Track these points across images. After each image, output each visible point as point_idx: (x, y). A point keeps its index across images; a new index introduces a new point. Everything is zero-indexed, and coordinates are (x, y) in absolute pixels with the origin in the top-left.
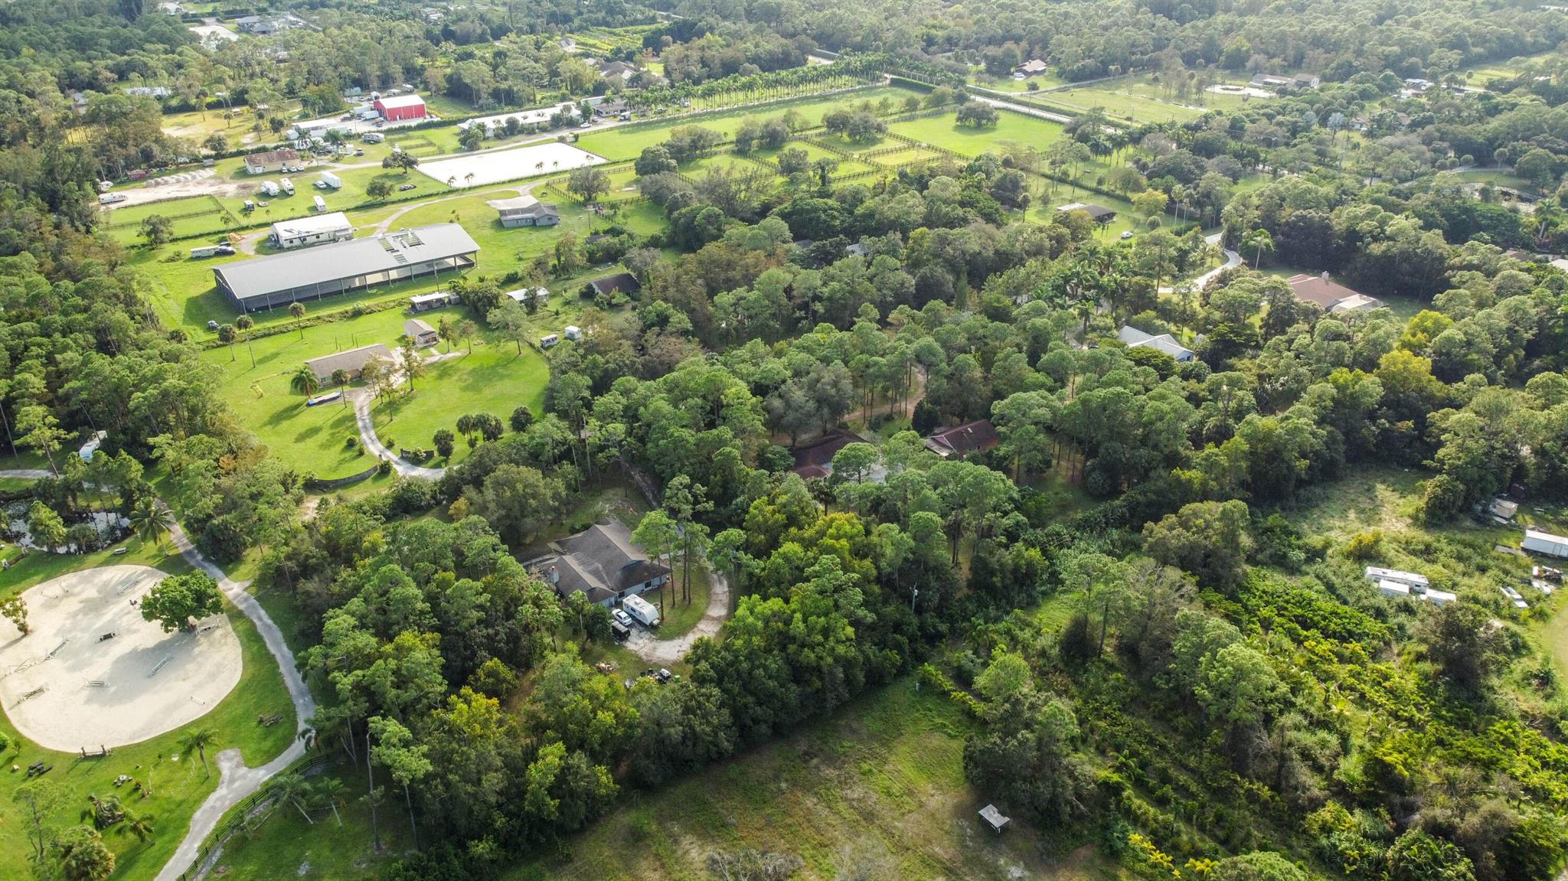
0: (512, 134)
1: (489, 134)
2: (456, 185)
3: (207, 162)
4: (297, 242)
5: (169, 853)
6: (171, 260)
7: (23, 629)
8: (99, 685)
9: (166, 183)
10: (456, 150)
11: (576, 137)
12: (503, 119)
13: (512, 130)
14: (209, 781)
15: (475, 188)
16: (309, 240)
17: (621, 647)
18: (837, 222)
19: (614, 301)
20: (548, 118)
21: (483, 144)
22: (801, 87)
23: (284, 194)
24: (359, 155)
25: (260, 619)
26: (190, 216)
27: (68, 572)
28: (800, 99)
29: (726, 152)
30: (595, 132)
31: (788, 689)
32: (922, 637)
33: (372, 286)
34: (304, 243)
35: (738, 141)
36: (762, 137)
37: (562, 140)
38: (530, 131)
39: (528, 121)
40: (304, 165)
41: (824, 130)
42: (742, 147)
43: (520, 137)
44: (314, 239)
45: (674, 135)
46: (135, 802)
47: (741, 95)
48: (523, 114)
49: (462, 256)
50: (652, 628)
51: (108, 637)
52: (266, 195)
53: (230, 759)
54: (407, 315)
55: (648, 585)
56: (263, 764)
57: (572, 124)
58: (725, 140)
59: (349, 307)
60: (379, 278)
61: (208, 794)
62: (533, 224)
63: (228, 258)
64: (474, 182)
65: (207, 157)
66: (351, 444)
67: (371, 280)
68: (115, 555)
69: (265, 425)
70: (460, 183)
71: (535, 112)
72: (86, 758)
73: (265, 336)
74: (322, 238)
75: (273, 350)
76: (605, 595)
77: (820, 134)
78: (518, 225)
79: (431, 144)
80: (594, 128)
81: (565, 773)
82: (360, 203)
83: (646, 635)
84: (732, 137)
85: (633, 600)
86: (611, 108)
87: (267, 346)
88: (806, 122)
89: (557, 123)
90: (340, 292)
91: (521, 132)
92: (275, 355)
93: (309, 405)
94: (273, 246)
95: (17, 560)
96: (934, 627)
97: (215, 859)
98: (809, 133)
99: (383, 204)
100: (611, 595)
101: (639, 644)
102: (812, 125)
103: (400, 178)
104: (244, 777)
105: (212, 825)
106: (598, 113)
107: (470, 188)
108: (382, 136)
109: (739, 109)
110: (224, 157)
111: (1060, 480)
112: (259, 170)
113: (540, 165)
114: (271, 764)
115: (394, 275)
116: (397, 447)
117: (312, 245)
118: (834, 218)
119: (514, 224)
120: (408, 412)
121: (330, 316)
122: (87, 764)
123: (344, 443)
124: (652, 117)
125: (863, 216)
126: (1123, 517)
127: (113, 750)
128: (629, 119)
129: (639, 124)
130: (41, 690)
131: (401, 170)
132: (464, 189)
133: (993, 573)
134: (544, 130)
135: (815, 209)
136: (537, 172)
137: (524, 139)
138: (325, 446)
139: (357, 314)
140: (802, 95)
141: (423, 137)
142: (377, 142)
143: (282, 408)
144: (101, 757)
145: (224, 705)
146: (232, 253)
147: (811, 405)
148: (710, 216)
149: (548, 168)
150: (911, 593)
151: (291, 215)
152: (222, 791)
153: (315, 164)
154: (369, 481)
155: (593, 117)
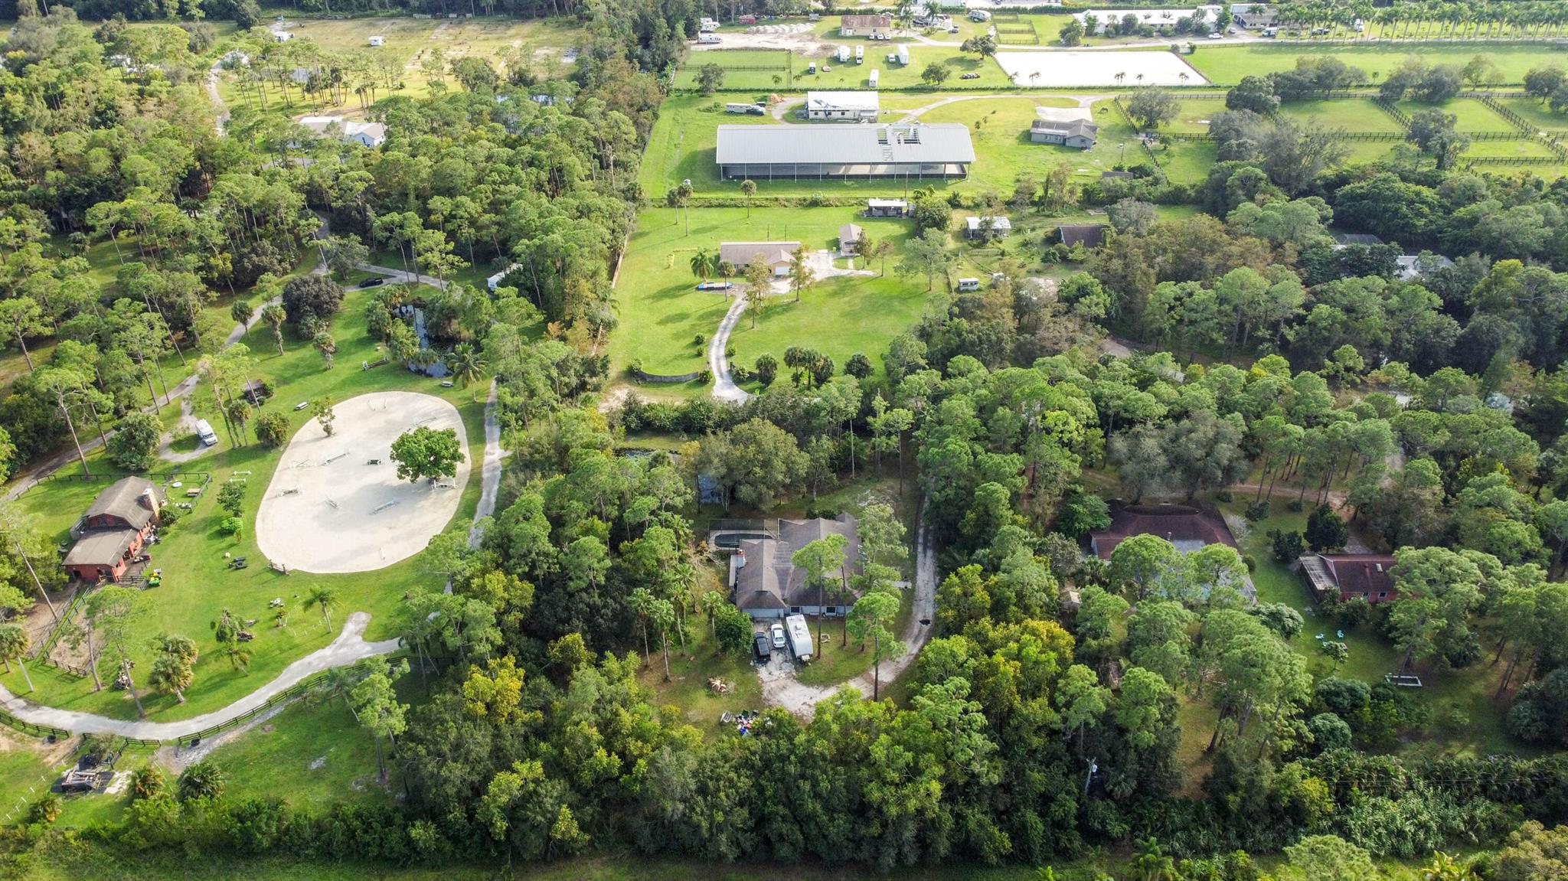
0: (1125, 34)
1: (1100, 30)
2: (1019, 82)
3: (813, 16)
4: (821, 115)
5: (249, 690)
6: (709, 110)
7: (328, 430)
8: (333, 506)
9: (765, 32)
10: (1051, 44)
11: (1192, 49)
12: (1120, 15)
13: (1128, 29)
14: (327, 637)
15: (1038, 89)
16: (836, 115)
17: (755, 670)
18: (1421, 222)
19: (1070, 256)
20: (1174, 21)
21: (1082, 40)
22: (1530, 28)
23: (854, 61)
24: (954, 32)
25: (489, 494)
26: (757, 69)
27: (400, 389)
28: (1522, 43)
29: (1364, 97)
30: (1220, 46)
31: (832, 819)
32: (1077, 828)
33: (850, 177)
34: (828, 117)
35: (1385, 87)
36: (1421, 87)
37: (1174, 50)
38: (1146, 33)
39: (1150, 21)
40: (895, 34)
41: (1521, 90)
42: (1388, 96)
43: (1134, 38)
44: (838, 115)
45: (1299, 65)
46: (269, 628)
47: (1437, 26)
48: (1146, 12)
49: (961, 164)
50: (799, 663)
51: (374, 462)
52: (836, 60)
53: (358, 623)
54: (858, 217)
55: (830, 610)
56: (375, 640)
57: (1201, 31)
58: (1371, 81)
59: (809, 195)
60: (864, 170)
61: (318, 648)
62: (1062, 144)
63: (755, 118)
64: (1038, 82)
65: (816, 11)
66: (699, 341)
67: (855, 170)
68: (442, 386)
69: (648, 298)
70: (1022, 81)
71: (1161, 12)
72: (273, 570)
73: (720, 206)
74: (847, 115)
75: (715, 223)
76: (774, 604)
77: (1513, 96)
78: (1045, 141)
79: (1032, 31)
80: (1225, 41)
81: (529, 797)
82: (913, 84)
83: (789, 668)
84: (1383, 79)
85: (797, 623)
86: (1257, 20)
87: (714, 216)
88: (1500, 77)
89: (1183, 28)
90: (817, 177)
91: (1136, 33)
92: (713, 228)
93: (698, 289)
94: (800, 115)
95: (377, 365)
96: (1103, 822)
97: (272, 714)
98: (1498, 90)
99: (933, 90)
100: (782, 607)
101: (773, 676)
102: (1509, 80)
103: (973, 64)
104: (353, 646)
105: (294, 682)
106: (1241, 23)
107: (1032, 89)
108: (988, 15)
109: (1426, 44)
110: (832, 13)
111: (1478, 687)
112: (849, 33)
113: (1121, 75)
114: (381, 644)
115: (881, 170)
116: (733, 359)
117: (835, 121)
118: (1420, 215)
119: (1042, 138)
120: (775, 324)
121: (787, 200)
122: (270, 576)
123: (693, 340)
124: (1305, 36)
125: (1461, 221)
126: (1521, 788)
127: (294, 571)
128: (1273, 37)
129: (1282, 44)
130: (296, 492)
131: (978, 56)
132: (1025, 89)
133: (1234, 788)
134: (1164, 34)
135: (1398, 198)
136: (1115, 83)
137: (1135, 42)
138: (677, 336)
139: (814, 204)
140: (1526, 38)
141: (1030, 23)
142: (981, 20)
143: (672, 285)
144: (282, 574)
145: (396, 567)
146: (761, 114)
147: (1162, 461)
148: (1248, 178)
149: (1128, 81)
150: (1087, 766)
151: (839, 85)
152: (327, 652)
153: (903, 34)
154: (682, 387)
155: (1231, 27)
